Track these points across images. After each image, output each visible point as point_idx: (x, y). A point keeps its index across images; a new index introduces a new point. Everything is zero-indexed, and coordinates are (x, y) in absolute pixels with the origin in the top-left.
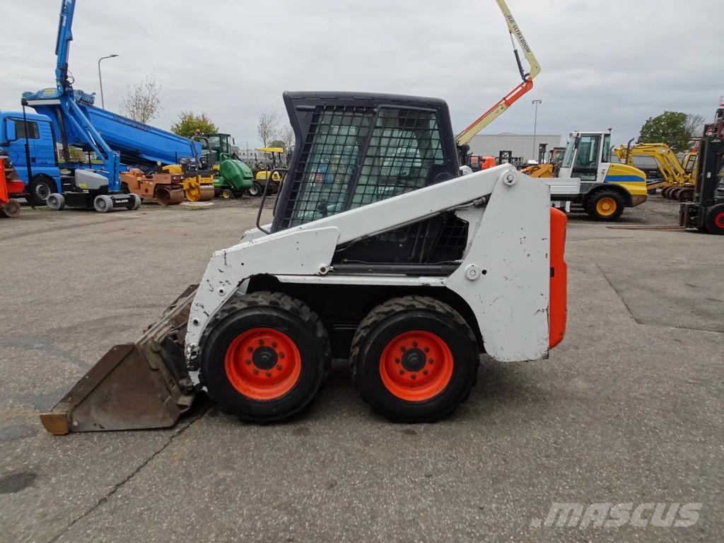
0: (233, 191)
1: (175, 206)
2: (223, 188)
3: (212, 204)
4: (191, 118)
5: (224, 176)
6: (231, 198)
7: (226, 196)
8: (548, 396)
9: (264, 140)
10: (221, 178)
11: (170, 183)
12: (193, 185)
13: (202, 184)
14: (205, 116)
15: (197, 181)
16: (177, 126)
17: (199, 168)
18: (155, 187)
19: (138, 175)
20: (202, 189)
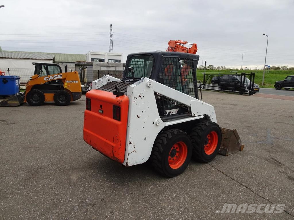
8: (89, 167)
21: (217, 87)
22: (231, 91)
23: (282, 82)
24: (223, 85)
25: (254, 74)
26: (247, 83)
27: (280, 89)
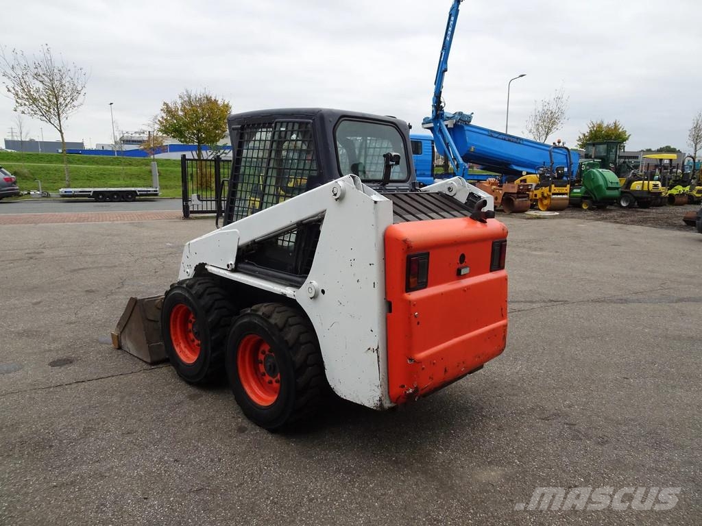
0: (594, 202)
1: (519, 215)
2: (584, 198)
3: (558, 214)
4: (600, 126)
5: (585, 186)
6: (590, 209)
7: (585, 207)
9: (696, 146)
10: (583, 187)
11: (516, 192)
12: (545, 195)
13: (554, 194)
14: (618, 123)
15: (550, 191)
16: (584, 135)
17: (554, 178)
18: (503, 196)
19: (493, 184)
20: (553, 199)
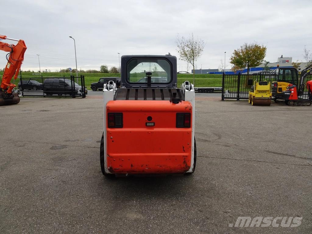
21: (42, 92)
22: (57, 95)
23: (97, 83)
24: (48, 89)
25: (84, 77)
26: (77, 86)
27: (96, 91)
